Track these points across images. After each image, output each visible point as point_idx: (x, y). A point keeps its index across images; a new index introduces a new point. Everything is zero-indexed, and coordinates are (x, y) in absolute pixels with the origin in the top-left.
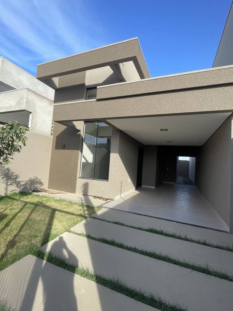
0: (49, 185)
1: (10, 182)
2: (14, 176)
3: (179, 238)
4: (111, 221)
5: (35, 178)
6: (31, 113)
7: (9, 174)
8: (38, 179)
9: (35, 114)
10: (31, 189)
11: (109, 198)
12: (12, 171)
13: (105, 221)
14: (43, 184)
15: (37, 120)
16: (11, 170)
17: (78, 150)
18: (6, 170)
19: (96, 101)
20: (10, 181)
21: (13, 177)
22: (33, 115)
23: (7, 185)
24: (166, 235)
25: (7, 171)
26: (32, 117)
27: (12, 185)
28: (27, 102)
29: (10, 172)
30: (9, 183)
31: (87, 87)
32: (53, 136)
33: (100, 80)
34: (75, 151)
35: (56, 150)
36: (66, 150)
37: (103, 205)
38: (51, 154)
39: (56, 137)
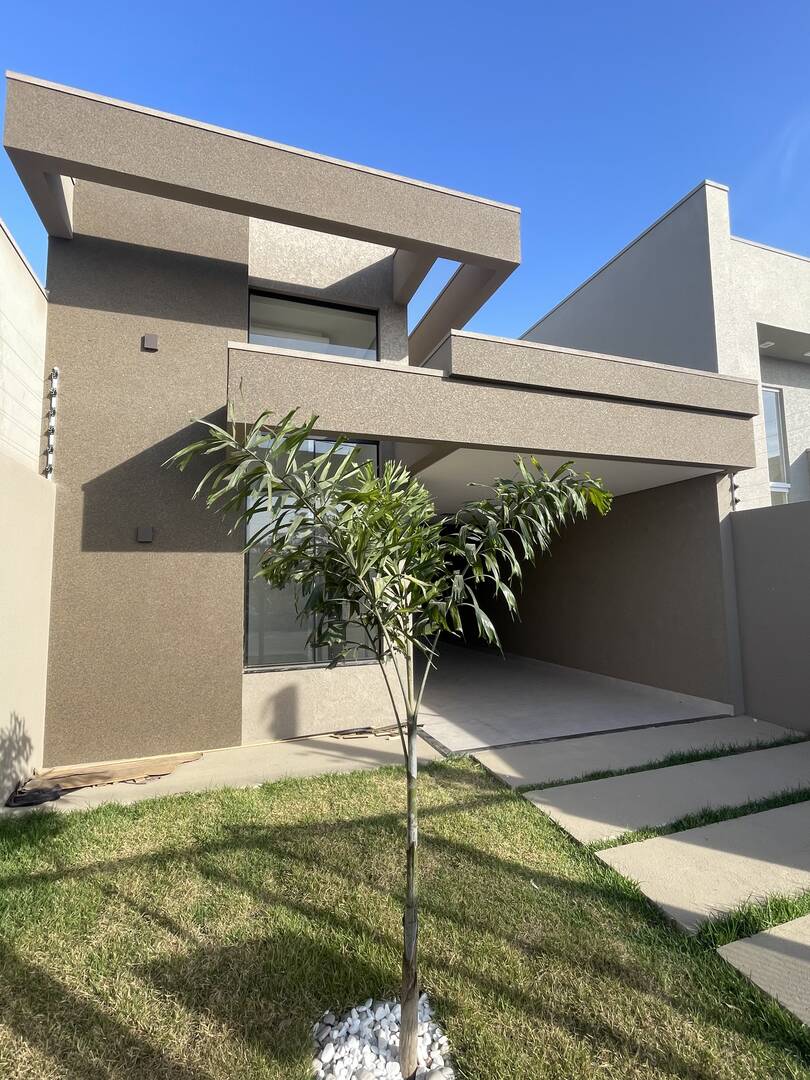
0: (51, 743)
5: (13, 721)
8: (20, 727)
10: (2, 793)
14: (30, 747)
17: (240, 549)
19: (444, 379)
31: (257, 285)
32: (58, 479)
33: (315, 275)
34: (218, 554)
35: (91, 553)
36: (166, 554)
37: (444, 747)
38: (55, 579)
39: (85, 488)
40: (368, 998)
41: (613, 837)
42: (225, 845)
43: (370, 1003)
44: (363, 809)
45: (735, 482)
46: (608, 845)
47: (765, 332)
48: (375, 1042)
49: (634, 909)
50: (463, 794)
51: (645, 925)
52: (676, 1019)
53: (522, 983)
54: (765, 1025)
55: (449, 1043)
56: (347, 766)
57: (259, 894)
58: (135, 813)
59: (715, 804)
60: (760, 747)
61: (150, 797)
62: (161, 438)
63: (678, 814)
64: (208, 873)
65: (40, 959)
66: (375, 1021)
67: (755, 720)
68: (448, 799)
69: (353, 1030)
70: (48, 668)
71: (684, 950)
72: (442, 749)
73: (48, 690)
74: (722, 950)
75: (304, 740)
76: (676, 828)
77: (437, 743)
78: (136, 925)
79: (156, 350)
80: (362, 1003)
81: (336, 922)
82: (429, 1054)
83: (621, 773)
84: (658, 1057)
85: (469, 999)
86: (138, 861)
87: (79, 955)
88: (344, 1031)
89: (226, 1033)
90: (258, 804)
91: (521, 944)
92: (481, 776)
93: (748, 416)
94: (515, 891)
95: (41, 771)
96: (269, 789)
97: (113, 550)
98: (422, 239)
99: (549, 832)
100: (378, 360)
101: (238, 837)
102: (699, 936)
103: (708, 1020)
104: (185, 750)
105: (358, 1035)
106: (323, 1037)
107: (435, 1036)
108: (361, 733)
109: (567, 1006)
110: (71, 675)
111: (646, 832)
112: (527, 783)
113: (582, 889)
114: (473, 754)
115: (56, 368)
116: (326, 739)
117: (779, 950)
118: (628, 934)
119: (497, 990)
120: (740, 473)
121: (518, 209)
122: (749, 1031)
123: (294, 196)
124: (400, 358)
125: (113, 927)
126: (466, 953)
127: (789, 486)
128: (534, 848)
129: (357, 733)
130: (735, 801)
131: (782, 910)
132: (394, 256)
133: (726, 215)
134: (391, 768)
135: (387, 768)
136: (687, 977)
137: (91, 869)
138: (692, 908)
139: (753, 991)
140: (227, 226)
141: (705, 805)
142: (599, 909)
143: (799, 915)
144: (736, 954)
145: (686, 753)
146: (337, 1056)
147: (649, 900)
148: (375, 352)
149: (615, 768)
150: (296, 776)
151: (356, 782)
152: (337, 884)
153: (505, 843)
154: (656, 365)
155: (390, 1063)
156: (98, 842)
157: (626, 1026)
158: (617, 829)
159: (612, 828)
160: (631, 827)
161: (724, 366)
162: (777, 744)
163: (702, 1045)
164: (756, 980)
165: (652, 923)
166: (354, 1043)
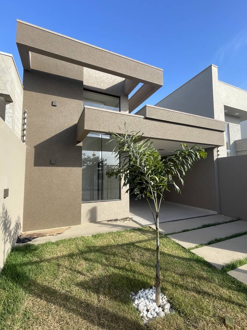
0: (25, 225)
9: (15, 106)
10: (16, 239)
11: (125, 217)
15: (15, 116)
17: (81, 167)
19: (144, 118)
32: (27, 144)
33: (102, 85)
34: (74, 168)
35: (37, 167)
36: (59, 168)
37: (141, 224)
38: (26, 175)
39: (35, 147)
40: (142, 288)
41: (194, 247)
42: (88, 252)
43: (143, 289)
44: (124, 241)
45: (218, 150)
46: (193, 249)
47: (226, 107)
48: (147, 298)
49: (204, 264)
50: (150, 237)
51: (207, 268)
52: (221, 289)
53: (181, 283)
54: (243, 289)
55: (167, 298)
56: (115, 230)
57: (102, 264)
58: (57, 244)
59: (218, 237)
60: (226, 223)
61: (61, 239)
62: (58, 132)
63: (210, 240)
64: (86, 259)
65: (45, 283)
66: (145, 294)
67: (223, 216)
68: (146, 238)
69: (141, 296)
70: (24, 202)
71: (219, 273)
72: (140, 225)
73: (24, 208)
74: (228, 273)
75: (99, 223)
76: (209, 244)
77: (139, 223)
78: (70, 273)
79: (56, 106)
80: (141, 289)
81: (127, 270)
82: (162, 300)
83: (191, 230)
84: (219, 298)
85: (169, 287)
86: (64, 257)
87: (57, 282)
88: (138, 297)
89: (108, 298)
90: (93, 241)
91: (177, 274)
92: (153, 232)
93: (222, 131)
94: (172, 261)
95: (23, 233)
96: (95, 236)
97: (43, 166)
98: (136, 77)
99: (177, 246)
100: (120, 111)
101: (91, 249)
102: (222, 270)
103: (229, 289)
104: (65, 226)
105: (143, 297)
106: (133, 298)
107: (162, 296)
108: (115, 220)
109: (194, 288)
110: (30, 204)
111: (202, 245)
112: (167, 233)
113: (189, 260)
114: (150, 226)
115: (26, 110)
116: (105, 222)
117: (242, 272)
118: (204, 270)
119: (175, 285)
120: (220, 147)
121: (162, 70)
122: (239, 291)
123: (101, 62)
124: (126, 111)
125: (64, 274)
126: (164, 277)
127: (230, 151)
128: (174, 250)
129: (114, 221)
130: (223, 236)
131: (241, 263)
132: (125, 81)
133: (217, 74)
134: (128, 230)
135: (126, 230)
136: (221, 280)
137: (50, 259)
138: (218, 263)
139: (238, 282)
140: (77, 69)
141: (216, 238)
142: (195, 264)
143: (245, 264)
144: (232, 273)
145: (207, 225)
146: (139, 302)
147: (207, 262)
148: (119, 109)
149: (189, 229)
150: (101, 233)
151: (119, 234)
152: (124, 261)
153: (165, 249)
154: (200, 116)
155: (153, 303)
156: (50, 252)
157: (210, 291)
158: (194, 244)
159: (193, 244)
160: (198, 244)
161: (216, 117)
162: (230, 222)
163: (229, 294)
164: (238, 279)
165: (209, 267)
166: (142, 299)
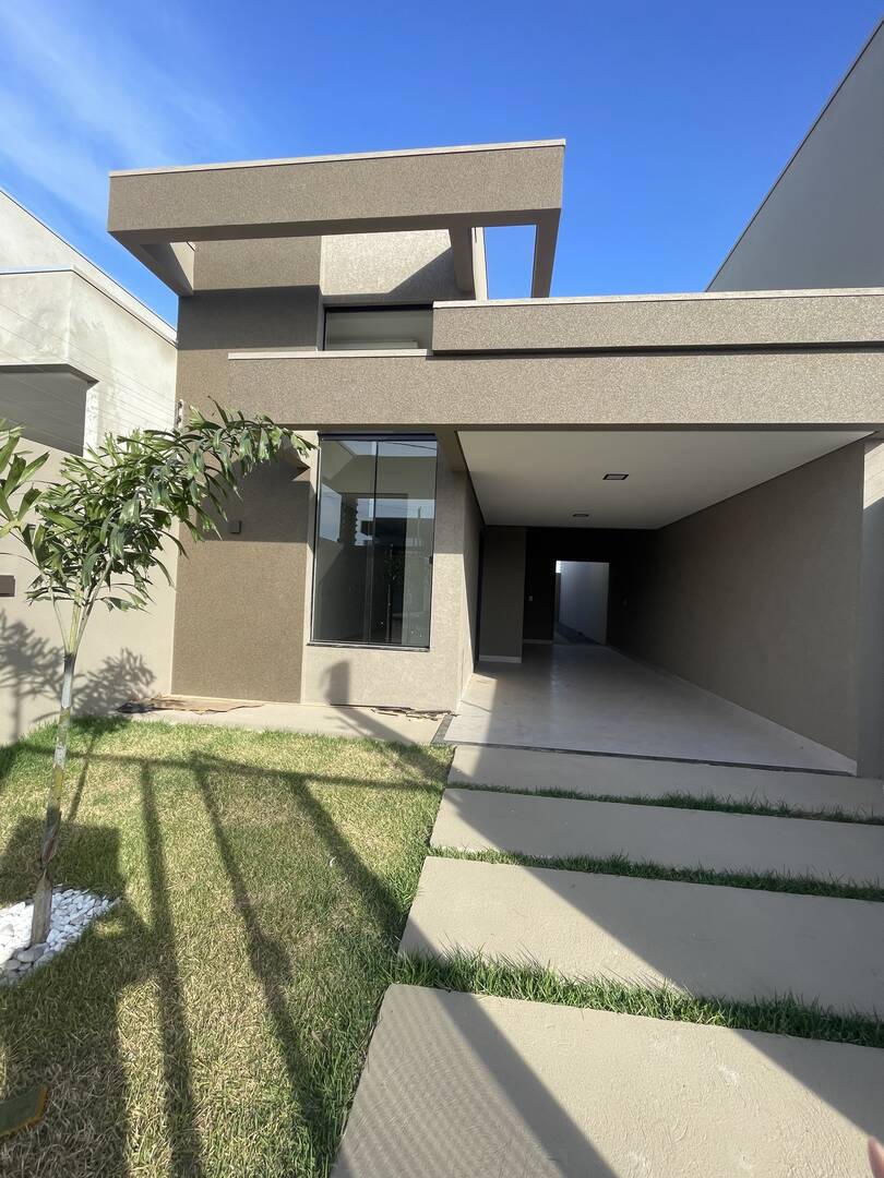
0: (175, 678)
1: (32, 682)
2: (45, 656)
3: (764, 811)
4: (530, 789)
5: (125, 655)
6: (93, 382)
7: (23, 649)
8: (135, 659)
9: (110, 390)
10: (111, 701)
11: (440, 709)
12: (36, 636)
13: (507, 791)
14: (152, 677)
15: (117, 415)
16: (33, 632)
17: (304, 540)
18: (13, 631)
19: (428, 358)
20: (29, 679)
21: (41, 661)
22: (103, 393)
23: (18, 695)
24: (728, 809)
25: (16, 638)
26: (102, 401)
27: (39, 692)
28: (79, 333)
29: (29, 641)
30: (26, 687)
31: (330, 303)
33: (381, 280)
34: (288, 544)
36: (249, 543)
37: (443, 735)
38: (180, 560)
72: (439, 736)
77: (443, 731)
108: (397, 711)
114: (457, 746)
115: (183, 398)
116: (367, 712)
121: (563, 141)
129: (394, 711)
134: (372, 742)
135: (369, 741)
